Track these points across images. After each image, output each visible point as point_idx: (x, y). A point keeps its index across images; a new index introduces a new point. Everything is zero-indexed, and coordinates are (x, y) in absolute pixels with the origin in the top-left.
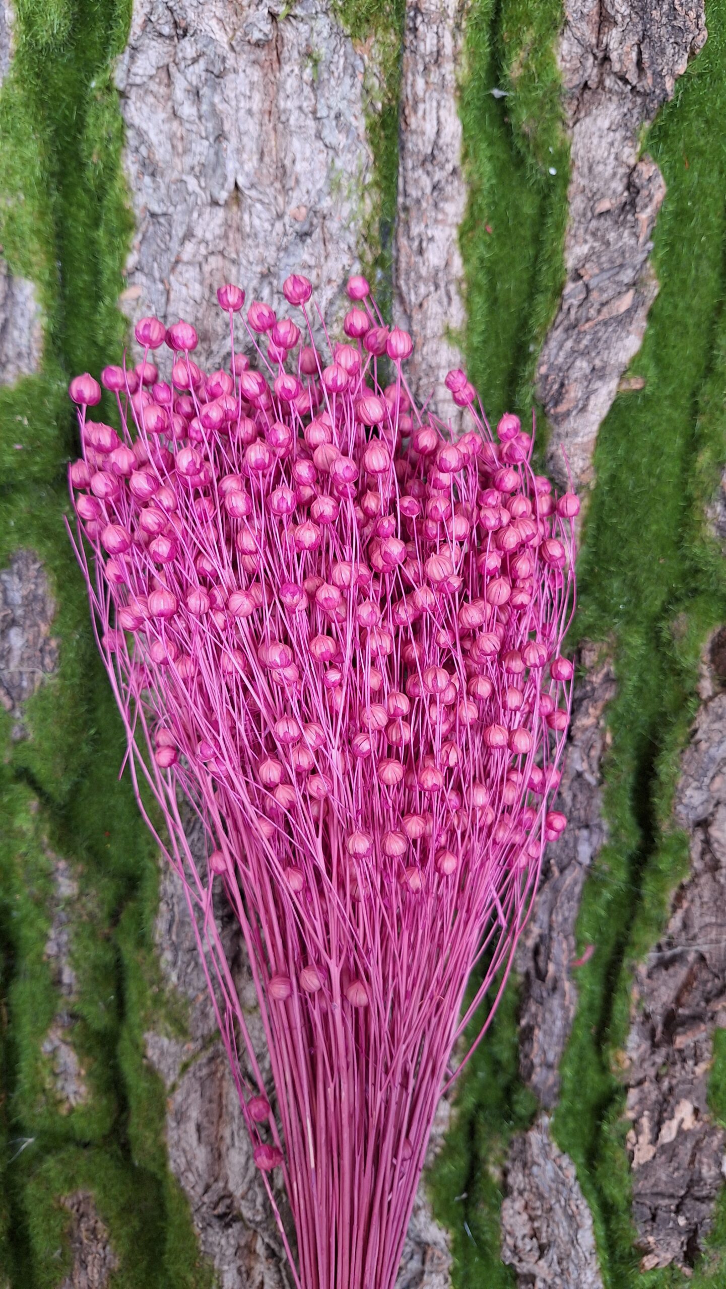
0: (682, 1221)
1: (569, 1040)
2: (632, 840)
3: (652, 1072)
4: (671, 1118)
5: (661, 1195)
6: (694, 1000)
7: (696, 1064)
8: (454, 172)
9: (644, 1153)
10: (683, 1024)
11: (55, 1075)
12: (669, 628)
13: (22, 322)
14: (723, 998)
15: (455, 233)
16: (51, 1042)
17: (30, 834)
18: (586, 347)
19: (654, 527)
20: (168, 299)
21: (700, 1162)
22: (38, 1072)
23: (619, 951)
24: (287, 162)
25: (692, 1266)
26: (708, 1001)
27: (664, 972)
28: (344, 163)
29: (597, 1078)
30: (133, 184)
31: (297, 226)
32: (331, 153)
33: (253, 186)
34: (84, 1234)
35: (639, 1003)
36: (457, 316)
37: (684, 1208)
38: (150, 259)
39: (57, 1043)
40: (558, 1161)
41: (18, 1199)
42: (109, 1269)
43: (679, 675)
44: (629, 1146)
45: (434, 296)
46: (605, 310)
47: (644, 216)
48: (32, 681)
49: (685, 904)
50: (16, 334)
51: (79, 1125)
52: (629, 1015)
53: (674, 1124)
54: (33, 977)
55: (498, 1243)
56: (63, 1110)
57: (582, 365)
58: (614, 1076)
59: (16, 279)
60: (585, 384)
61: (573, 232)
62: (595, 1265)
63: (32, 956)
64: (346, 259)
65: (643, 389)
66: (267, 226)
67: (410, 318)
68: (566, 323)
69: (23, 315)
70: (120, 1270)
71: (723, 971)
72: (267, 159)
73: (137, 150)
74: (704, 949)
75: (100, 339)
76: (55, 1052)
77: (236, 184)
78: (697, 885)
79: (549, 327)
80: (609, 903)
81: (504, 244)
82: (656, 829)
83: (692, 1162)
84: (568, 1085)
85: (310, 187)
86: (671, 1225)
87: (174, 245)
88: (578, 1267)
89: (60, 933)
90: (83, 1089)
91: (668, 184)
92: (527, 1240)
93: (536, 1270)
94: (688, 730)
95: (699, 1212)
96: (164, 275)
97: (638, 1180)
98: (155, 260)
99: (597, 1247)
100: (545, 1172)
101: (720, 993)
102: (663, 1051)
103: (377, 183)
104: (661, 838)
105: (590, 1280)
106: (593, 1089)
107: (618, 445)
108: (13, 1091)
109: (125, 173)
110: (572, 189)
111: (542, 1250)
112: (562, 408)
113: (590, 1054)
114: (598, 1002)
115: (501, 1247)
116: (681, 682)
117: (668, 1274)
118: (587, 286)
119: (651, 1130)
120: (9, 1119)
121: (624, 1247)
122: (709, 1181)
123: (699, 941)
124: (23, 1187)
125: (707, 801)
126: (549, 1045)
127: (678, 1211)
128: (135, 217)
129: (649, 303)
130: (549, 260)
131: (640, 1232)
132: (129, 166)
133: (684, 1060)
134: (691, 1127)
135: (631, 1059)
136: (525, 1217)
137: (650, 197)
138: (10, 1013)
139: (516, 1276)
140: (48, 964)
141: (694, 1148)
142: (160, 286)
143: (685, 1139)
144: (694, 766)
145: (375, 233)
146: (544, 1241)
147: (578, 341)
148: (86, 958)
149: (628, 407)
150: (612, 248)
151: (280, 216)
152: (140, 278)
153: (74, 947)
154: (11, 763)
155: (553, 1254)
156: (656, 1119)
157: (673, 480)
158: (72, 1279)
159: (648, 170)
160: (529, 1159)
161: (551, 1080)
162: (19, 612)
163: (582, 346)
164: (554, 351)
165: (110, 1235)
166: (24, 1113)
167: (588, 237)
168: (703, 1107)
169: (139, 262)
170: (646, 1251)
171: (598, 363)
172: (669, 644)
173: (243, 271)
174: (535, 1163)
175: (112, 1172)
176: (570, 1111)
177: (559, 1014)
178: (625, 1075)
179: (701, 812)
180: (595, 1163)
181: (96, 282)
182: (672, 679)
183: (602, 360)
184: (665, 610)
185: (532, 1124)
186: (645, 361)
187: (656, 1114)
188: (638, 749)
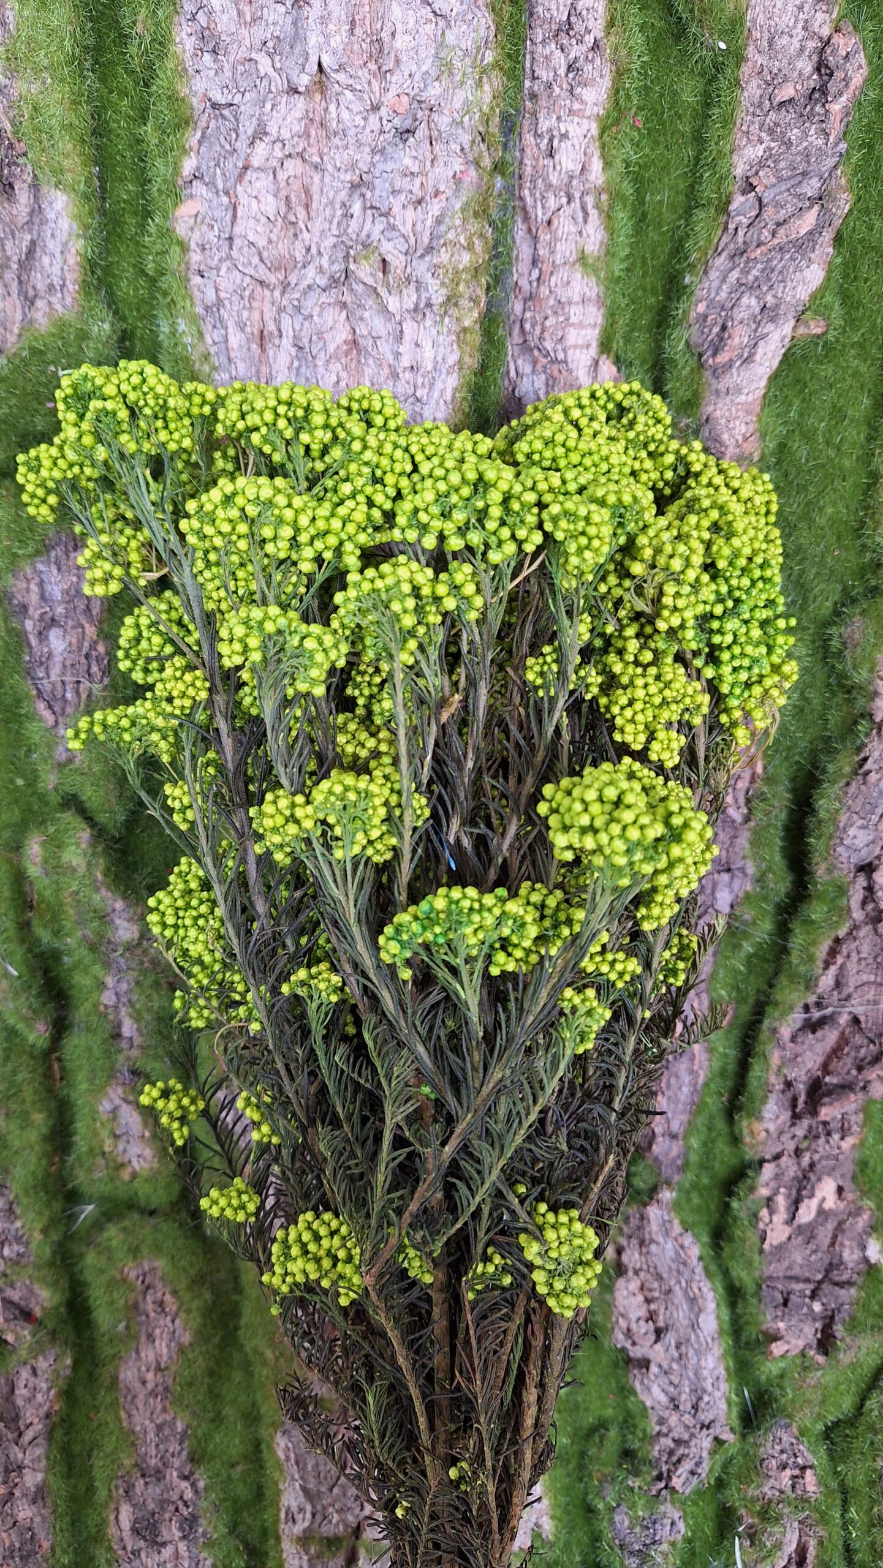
0: (817, 1307)
1: (697, 1108)
2: (781, 885)
3: (791, 1146)
4: (811, 1196)
5: (796, 1279)
6: (845, 1067)
7: (842, 1138)
8: (596, 46)
9: (778, 1232)
10: (829, 1094)
11: (116, 1137)
12: (840, 636)
13: (53, 246)
14: (877, 1066)
15: (595, 131)
16: (111, 1101)
17: (82, 870)
18: (756, 279)
19: (830, 510)
20: (235, 216)
21: (842, 1245)
22: (96, 1134)
23: (760, 1010)
24: (385, 35)
25: (826, 1354)
26: (860, 1069)
27: (811, 1036)
28: (457, 37)
29: (727, 1150)
30: (189, 63)
31: (397, 122)
32: (442, 23)
33: (341, 68)
34: (150, 1307)
35: (779, 1070)
36: (594, 237)
37: (821, 1293)
38: (212, 164)
39: (118, 1102)
40: (680, 1240)
41: (76, 1269)
42: (179, 1344)
43: (849, 692)
44: (761, 1226)
45: (567, 210)
46: (782, 231)
47: (836, 107)
48: (78, 692)
49: (840, 960)
50: (46, 260)
51: (143, 1190)
52: (767, 1083)
53: (814, 1203)
54: (88, 1030)
55: (609, 1325)
56: (126, 1175)
57: (750, 302)
58: (747, 1149)
59: (44, 189)
60: (754, 326)
61: (744, 128)
62: (717, 1350)
63: (88, 1006)
64: (457, 165)
65: (824, 334)
66: (359, 120)
67: (535, 239)
68: (732, 246)
69: (53, 235)
70: (191, 1345)
71: (880, 1035)
72: (358, 31)
73: (194, 15)
74: (859, 1010)
75: (150, 268)
76: (115, 1111)
77: (320, 64)
78: (855, 939)
79: (710, 252)
80: (750, 956)
81: (657, 143)
82: (810, 873)
83: (832, 1244)
84: (694, 1158)
85: (414, 68)
86: (805, 1310)
87: (242, 145)
88: (698, 1353)
89: (119, 981)
90: (148, 1153)
91: (870, 63)
92: (642, 1323)
93: (651, 1354)
94: (857, 759)
95: (837, 1298)
96: (228, 185)
97: (770, 1263)
98: (218, 165)
99: (721, 1332)
100: (664, 1251)
101: (875, 1060)
102: (805, 1123)
103: (496, 65)
104: (815, 884)
105: (711, 1366)
106: (722, 1162)
107: (791, 405)
108: (68, 1155)
109: (178, 49)
110: (746, 69)
111: (659, 1333)
112: (722, 358)
113: (721, 1124)
114: (732, 1067)
115: (613, 1329)
116: (850, 701)
117: (798, 1361)
118: (760, 200)
119: (788, 1209)
120: (64, 1185)
121: (751, 1333)
122: (850, 1265)
123: (853, 1002)
124: (82, 1256)
125: (873, 842)
126: (674, 1113)
127: (814, 1296)
128: (192, 109)
129: (837, 222)
130: (713, 165)
131: (769, 1317)
132: (184, 40)
133: (829, 1134)
134: (834, 1207)
135: (767, 1131)
136: (641, 1298)
137: (847, 81)
138: (63, 1069)
139: (628, 1361)
140: (106, 1015)
141: (836, 1229)
142: (225, 200)
143: (826, 1219)
144: (860, 801)
145: (494, 129)
146: (661, 1324)
147: (746, 272)
148: (149, 1010)
149: (804, 358)
150: (794, 150)
151: (375, 108)
152: (199, 188)
153: (135, 997)
154: (56, 789)
155: (670, 1338)
156: (793, 1197)
157: (857, 452)
158: (138, 1352)
159: (844, 43)
160: (647, 1236)
161: (675, 1151)
162: (60, 610)
163: (751, 278)
164: (715, 284)
165: (179, 1308)
166: (81, 1178)
167: (764, 135)
168: (848, 1185)
169: (198, 168)
170: (775, 1338)
171: (770, 299)
172: (840, 654)
173: (327, 179)
174: (652, 1241)
175: (180, 1242)
176: (694, 1186)
177: (687, 1079)
178: (761, 1148)
179: (865, 855)
180: (723, 1244)
181: (144, 194)
182: (841, 697)
183: (775, 296)
184: (837, 613)
185: (652, 1198)
186: (828, 299)
187: (794, 1192)
188: (793, 780)
